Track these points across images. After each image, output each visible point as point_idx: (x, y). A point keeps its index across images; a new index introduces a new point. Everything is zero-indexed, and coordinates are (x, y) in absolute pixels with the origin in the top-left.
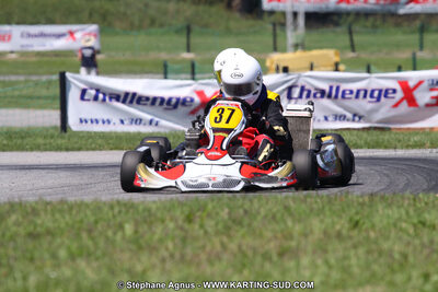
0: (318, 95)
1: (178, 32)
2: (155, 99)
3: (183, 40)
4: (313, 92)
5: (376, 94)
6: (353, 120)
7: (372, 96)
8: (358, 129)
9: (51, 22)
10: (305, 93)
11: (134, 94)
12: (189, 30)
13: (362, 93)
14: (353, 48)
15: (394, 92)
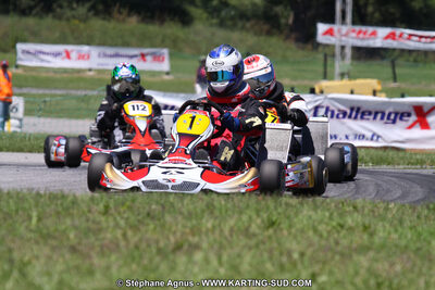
0: (341, 116)
4: (336, 112)
5: (392, 117)
6: (372, 139)
7: (388, 118)
8: (376, 148)
9: (126, 45)
10: (329, 114)
13: (379, 116)
14: (395, 79)
15: (409, 115)
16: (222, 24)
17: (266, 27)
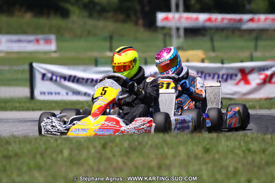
1: (105, 39)
2: (88, 79)
3: (107, 44)
5: (225, 77)
7: (222, 78)
9: (25, 32)
11: (75, 77)
12: (111, 38)
13: (216, 76)
14: (213, 49)
15: (236, 75)
16: (91, 16)
17: (122, 17)
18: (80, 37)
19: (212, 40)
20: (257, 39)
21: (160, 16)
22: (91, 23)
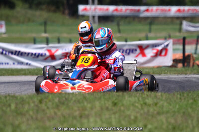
1: (41, 24)
2: (29, 54)
3: (43, 28)
5: (128, 51)
11: (19, 52)
12: (45, 24)
13: (122, 51)
15: (136, 50)
18: (23, 23)
19: (118, 25)
20: (151, 24)
21: (81, 7)
22: (30, 13)
